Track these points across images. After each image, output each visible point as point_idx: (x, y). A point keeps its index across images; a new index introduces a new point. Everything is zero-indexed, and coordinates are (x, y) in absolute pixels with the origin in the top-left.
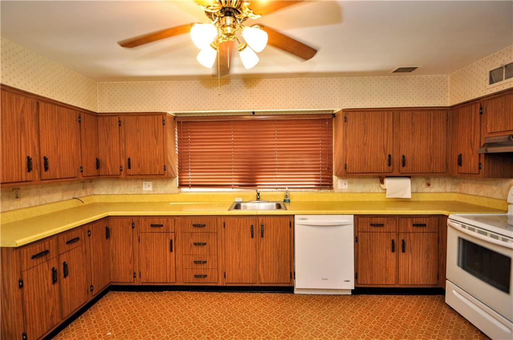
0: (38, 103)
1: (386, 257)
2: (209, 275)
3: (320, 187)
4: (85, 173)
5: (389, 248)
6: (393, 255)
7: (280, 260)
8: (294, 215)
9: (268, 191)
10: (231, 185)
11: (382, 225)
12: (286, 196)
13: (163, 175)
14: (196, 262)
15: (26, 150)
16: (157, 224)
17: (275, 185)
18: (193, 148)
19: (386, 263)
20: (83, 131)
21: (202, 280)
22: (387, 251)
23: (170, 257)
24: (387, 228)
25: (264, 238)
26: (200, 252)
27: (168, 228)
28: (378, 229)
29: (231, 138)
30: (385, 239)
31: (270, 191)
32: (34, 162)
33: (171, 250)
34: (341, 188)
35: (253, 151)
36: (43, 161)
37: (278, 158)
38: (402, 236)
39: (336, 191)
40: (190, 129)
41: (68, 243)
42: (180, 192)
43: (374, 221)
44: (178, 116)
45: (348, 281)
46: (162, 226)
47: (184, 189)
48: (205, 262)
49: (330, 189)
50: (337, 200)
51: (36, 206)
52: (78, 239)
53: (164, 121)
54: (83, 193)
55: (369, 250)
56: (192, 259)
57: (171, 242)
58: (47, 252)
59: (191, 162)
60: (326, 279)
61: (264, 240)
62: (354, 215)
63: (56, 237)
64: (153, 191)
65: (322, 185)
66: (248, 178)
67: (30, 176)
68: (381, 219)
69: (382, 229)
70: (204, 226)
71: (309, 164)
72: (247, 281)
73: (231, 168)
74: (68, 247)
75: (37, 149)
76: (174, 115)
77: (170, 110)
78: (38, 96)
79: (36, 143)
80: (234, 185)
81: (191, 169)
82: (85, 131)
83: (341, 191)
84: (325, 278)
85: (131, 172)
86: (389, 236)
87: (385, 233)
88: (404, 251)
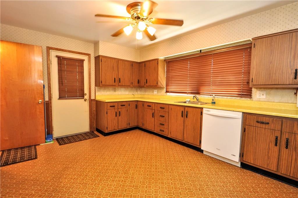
0: (118, 61)
1: (269, 149)
2: (165, 131)
3: (241, 96)
4: (133, 85)
5: (273, 142)
6: (276, 149)
7: (195, 131)
8: (203, 108)
9: (206, 97)
10: (187, 92)
11: (268, 123)
12: (213, 100)
13: (157, 86)
14: (161, 124)
15: (114, 76)
16: (149, 105)
17: (210, 93)
18: (173, 74)
19: (268, 153)
20: (133, 69)
21: (162, 132)
22: (270, 144)
23: (153, 119)
24: (272, 126)
25: (188, 118)
26: (162, 119)
27: (152, 108)
28: (264, 126)
29: (188, 67)
30: (269, 134)
31: (207, 97)
32: (116, 79)
33: (153, 117)
34: (259, 97)
35: (199, 74)
36: (119, 79)
37: (212, 77)
38: (287, 135)
39: (254, 100)
40: (171, 65)
41: (121, 105)
42: (166, 95)
43: (260, 119)
44: (167, 59)
45: (234, 155)
46: (151, 106)
47: (168, 94)
48: (164, 125)
49: (250, 98)
50: (254, 106)
51: (120, 95)
52: (124, 105)
53: (158, 62)
54: (136, 93)
55: (254, 139)
56: (159, 122)
57: (153, 114)
58: (114, 106)
59: (171, 81)
60: (219, 150)
61: (188, 119)
62: (243, 113)
63: (118, 103)
64: (157, 94)
65: (242, 95)
66: (197, 89)
67: (115, 84)
68: (267, 118)
69: (267, 126)
70: (164, 108)
71: (234, 80)
72: (179, 138)
73: (187, 84)
74: (121, 107)
75: (118, 76)
76: (164, 59)
77: (161, 57)
78: (118, 59)
79: (117, 74)
80: (189, 92)
81: (171, 84)
82: (134, 69)
83: (258, 100)
84: (218, 148)
85: (147, 85)
86: (273, 133)
87: (269, 130)
88: (287, 147)
